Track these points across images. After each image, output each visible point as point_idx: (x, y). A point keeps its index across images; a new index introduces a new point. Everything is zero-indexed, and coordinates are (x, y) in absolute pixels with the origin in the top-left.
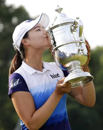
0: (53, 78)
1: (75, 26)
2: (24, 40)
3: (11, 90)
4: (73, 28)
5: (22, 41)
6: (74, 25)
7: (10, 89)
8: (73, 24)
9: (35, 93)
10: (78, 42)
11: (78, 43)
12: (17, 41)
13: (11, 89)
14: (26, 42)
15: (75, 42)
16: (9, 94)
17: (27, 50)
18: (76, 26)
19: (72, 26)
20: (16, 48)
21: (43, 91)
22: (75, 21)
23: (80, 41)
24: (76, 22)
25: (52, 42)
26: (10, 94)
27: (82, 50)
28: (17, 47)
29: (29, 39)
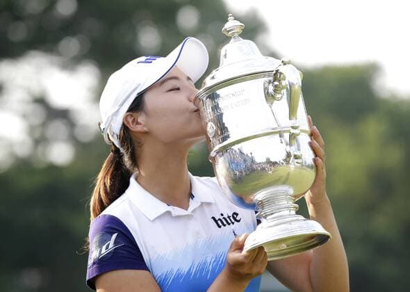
0: (220, 227)
1: (276, 83)
2: (132, 116)
3: (95, 266)
4: (271, 89)
5: (126, 118)
6: (274, 81)
7: (90, 262)
8: (271, 78)
9: (162, 274)
10: (285, 131)
11: (287, 136)
12: (112, 119)
13: (94, 263)
14: (138, 123)
15: (280, 132)
16: (87, 279)
17: (141, 145)
18: (280, 83)
19: (270, 82)
20: (110, 137)
21: (185, 269)
22: (277, 71)
23: (293, 131)
24: (281, 73)
25: (211, 128)
26: (91, 277)
27: (296, 157)
28: (113, 136)
29: (146, 114)
